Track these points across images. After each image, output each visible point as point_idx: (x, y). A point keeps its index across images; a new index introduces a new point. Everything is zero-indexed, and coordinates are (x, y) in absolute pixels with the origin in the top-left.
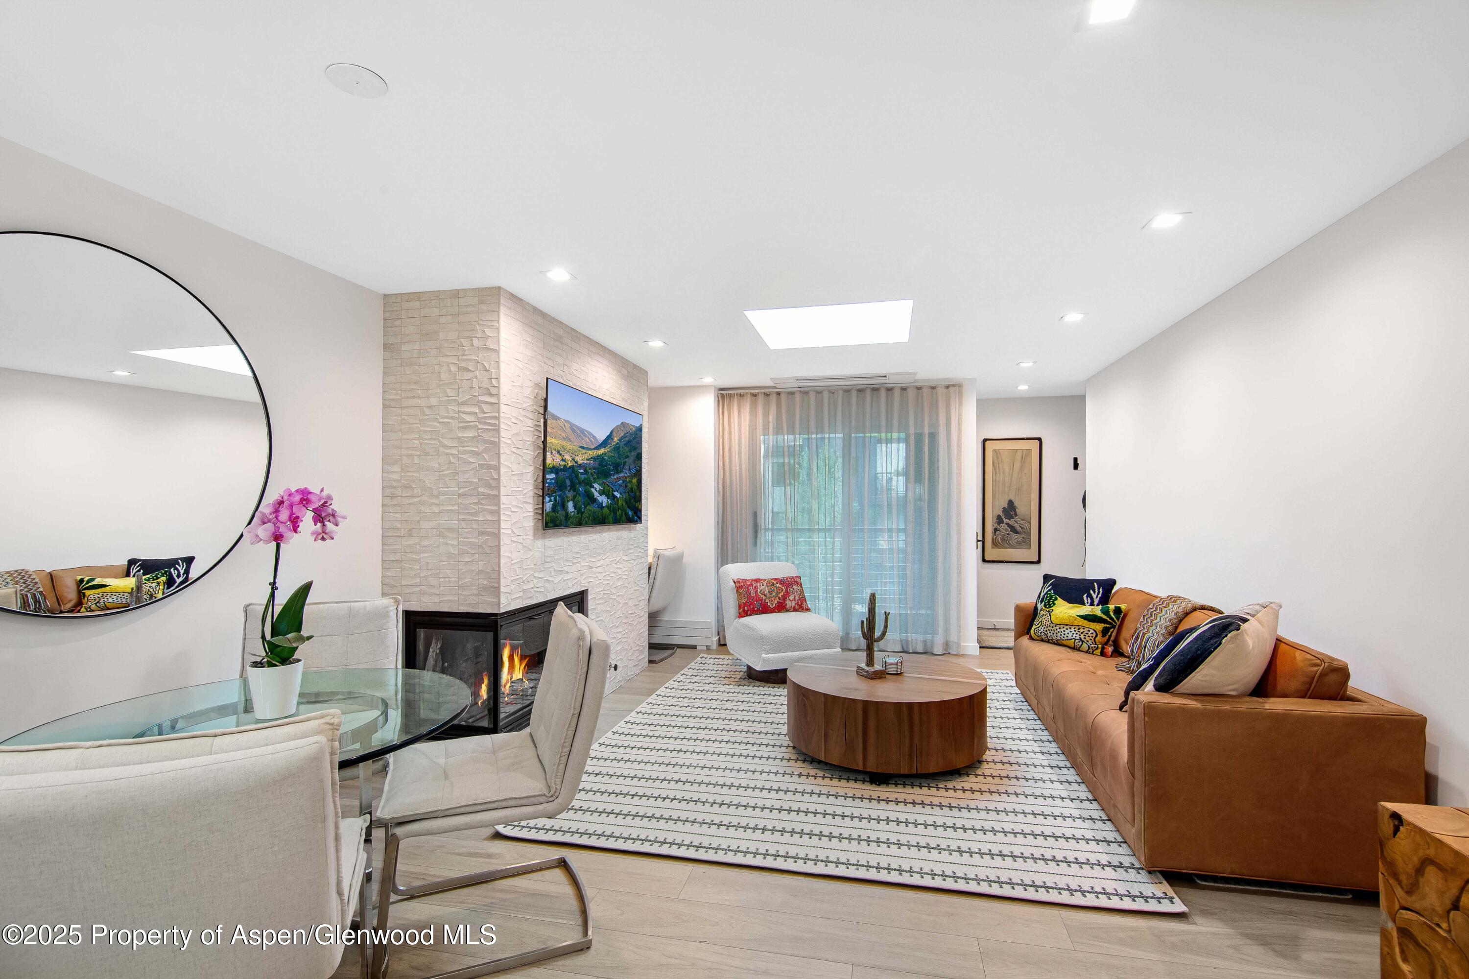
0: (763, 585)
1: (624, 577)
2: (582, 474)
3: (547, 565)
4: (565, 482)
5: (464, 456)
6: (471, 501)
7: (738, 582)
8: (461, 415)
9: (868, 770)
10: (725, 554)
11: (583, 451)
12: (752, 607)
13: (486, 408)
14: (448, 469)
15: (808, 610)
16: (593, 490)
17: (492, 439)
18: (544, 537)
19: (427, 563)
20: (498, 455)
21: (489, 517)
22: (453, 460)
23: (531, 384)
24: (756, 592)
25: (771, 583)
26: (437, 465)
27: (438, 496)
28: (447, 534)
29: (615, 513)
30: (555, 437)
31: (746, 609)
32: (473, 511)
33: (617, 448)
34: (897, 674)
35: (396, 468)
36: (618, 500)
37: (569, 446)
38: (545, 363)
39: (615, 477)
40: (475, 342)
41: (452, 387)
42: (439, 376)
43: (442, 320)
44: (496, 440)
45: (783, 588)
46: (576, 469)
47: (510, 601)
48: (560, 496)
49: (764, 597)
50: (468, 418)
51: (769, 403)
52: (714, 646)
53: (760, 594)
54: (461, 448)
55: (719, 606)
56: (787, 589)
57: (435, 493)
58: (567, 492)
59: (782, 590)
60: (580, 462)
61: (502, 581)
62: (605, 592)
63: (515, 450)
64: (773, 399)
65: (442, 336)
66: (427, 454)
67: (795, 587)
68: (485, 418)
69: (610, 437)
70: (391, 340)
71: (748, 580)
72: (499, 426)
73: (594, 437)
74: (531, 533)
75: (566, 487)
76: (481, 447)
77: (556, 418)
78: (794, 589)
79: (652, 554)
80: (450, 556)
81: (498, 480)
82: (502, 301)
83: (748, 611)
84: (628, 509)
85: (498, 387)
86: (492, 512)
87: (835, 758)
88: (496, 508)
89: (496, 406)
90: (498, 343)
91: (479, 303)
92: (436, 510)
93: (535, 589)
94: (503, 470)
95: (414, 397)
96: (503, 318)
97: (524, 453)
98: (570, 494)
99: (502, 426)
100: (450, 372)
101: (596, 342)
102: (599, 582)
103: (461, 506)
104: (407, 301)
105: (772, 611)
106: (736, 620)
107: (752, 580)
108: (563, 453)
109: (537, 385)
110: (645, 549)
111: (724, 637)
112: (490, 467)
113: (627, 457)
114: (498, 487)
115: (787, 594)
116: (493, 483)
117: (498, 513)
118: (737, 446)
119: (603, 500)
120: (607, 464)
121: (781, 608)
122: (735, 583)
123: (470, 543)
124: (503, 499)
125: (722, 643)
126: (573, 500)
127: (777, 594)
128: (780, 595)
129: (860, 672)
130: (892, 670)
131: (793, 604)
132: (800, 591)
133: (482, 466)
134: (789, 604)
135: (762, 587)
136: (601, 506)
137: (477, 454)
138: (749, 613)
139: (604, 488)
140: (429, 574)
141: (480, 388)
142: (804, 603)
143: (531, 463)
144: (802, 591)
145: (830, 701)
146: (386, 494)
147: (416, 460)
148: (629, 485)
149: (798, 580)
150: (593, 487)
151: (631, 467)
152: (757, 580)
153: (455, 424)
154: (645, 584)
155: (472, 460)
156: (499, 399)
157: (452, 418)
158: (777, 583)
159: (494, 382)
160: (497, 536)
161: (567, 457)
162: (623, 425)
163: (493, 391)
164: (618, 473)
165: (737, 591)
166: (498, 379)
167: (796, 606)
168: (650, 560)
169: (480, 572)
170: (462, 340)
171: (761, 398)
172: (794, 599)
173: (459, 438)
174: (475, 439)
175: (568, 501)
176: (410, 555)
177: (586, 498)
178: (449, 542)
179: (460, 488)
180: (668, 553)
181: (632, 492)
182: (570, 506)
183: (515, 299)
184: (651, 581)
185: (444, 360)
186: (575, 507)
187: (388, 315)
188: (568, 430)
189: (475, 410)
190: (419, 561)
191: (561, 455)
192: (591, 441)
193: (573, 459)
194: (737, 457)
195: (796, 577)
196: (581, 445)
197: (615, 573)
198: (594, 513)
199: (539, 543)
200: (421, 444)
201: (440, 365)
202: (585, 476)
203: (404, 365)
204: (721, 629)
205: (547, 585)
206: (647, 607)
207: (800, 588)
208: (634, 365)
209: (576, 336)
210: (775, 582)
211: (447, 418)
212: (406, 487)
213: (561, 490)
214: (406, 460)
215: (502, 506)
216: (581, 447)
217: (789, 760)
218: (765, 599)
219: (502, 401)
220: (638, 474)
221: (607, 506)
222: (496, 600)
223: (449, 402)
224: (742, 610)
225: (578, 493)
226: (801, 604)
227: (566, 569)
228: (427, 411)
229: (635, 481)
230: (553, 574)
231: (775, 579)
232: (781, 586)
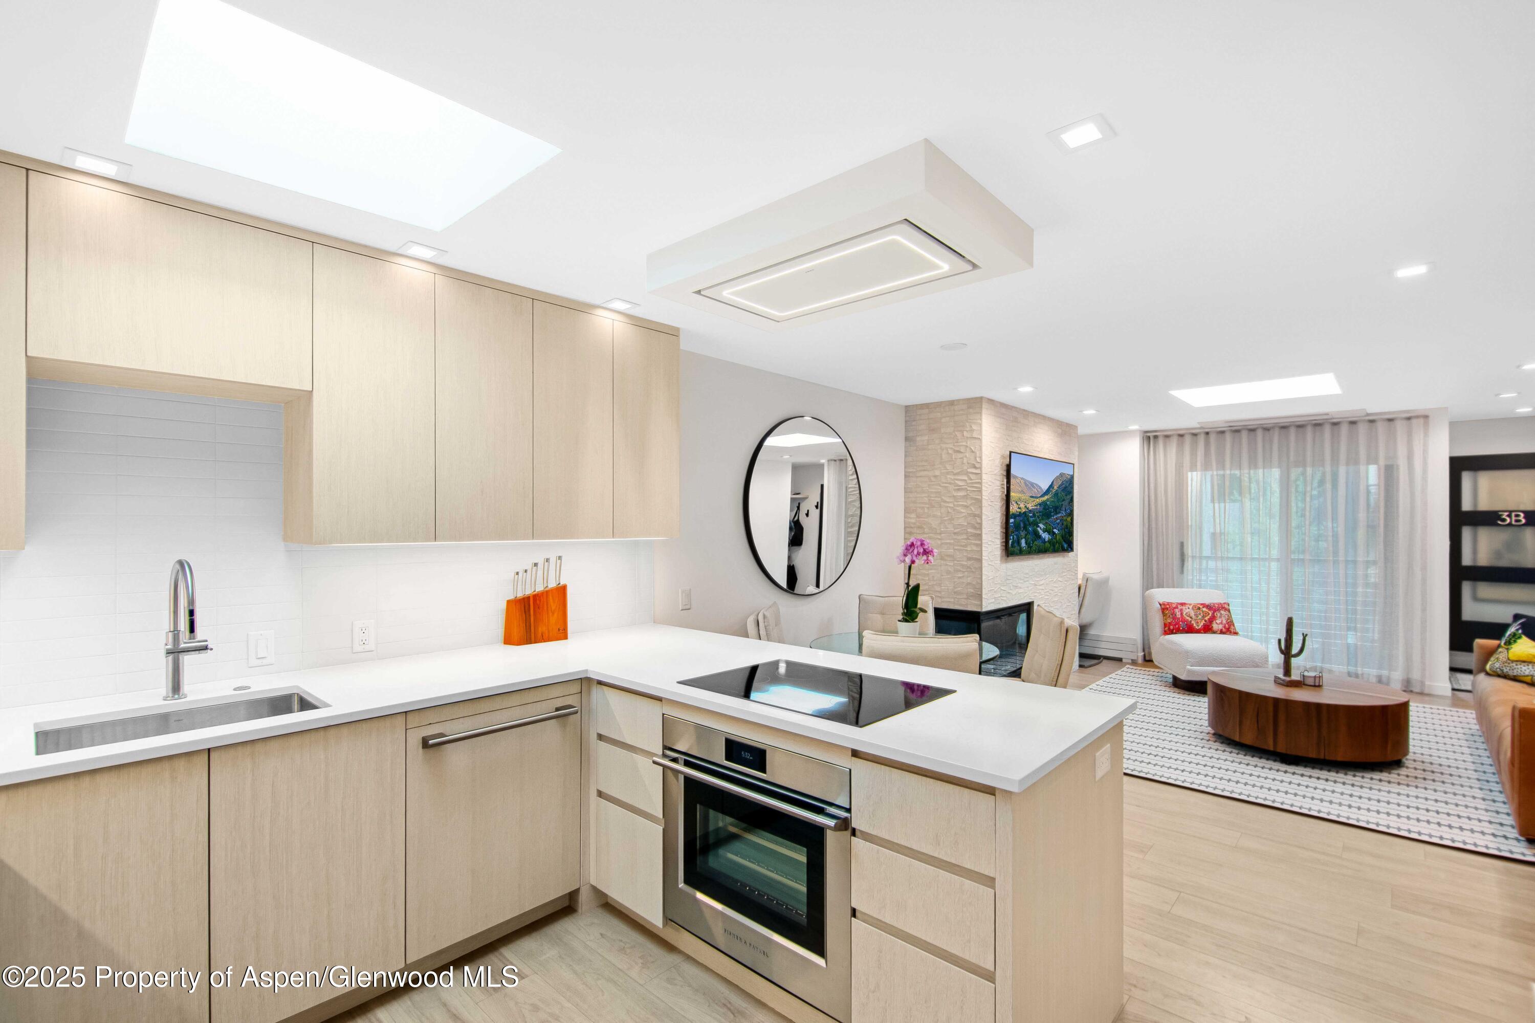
0: (1189, 608)
1: (1060, 594)
2: (1031, 517)
3: (1008, 582)
4: (1020, 524)
5: (957, 508)
6: (962, 538)
7: (1164, 604)
8: (956, 481)
9: (1278, 750)
10: (1150, 579)
11: (1033, 499)
12: (1177, 626)
13: (972, 476)
14: (947, 516)
15: (1236, 633)
16: (1039, 529)
17: (977, 497)
18: (1006, 562)
19: (933, 577)
20: (981, 507)
21: (975, 548)
22: (950, 510)
23: (1000, 456)
24: (1182, 614)
25: (1197, 608)
26: (939, 514)
27: (940, 534)
28: (946, 558)
29: (1054, 546)
30: (1014, 492)
31: (1172, 627)
32: (964, 544)
33: (1056, 494)
34: (1315, 686)
35: (913, 516)
36: (1056, 535)
37: (1023, 497)
38: (1007, 439)
39: (1055, 517)
40: (965, 433)
41: (951, 463)
42: (941, 457)
43: (943, 420)
44: (979, 497)
45: (1210, 612)
46: (1027, 514)
47: (989, 604)
48: (1016, 535)
49: (1190, 619)
50: (960, 483)
51: (1196, 443)
52: (1140, 661)
53: (1185, 616)
54: (955, 503)
55: (1145, 625)
56: (1213, 614)
57: (938, 531)
58: (1021, 532)
59: (1209, 614)
60: (1030, 508)
61: (983, 590)
62: (1046, 605)
63: (990, 503)
64: (1201, 439)
65: (943, 430)
66: (933, 507)
67: (1223, 612)
68: (972, 483)
69: (1051, 486)
70: (910, 434)
71: (1174, 604)
72: (981, 488)
73: (1040, 488)
74: (999, 558)
75: (1020, 528)
76: (969, 502)
77: (1016, 477)
78: (1221, 614)
79: (1081, 577)
80: (948, 572)
81: (981, 524)
82: (983, 406)
83: (1173, 629)
84: (1064, 543)
85: (981, 463)
86: (977, 545)
87: (1248, 740)
88: (979, 542)
89: (979, 475)
90: (981, 433)
91: (968, 408)
92: (939, 542)
93: (1002, 598)
94: (984, 517)
95: (924, 470)
96: (984, 416)
97: (995, 505)
98: (1023, 534)
99: (983, 488)
100: (948, 453)
101: (1039, 415)
102: (1041, 596)
103: (956, 540)
104: (920, 409)
105: (1198, 632)
106: (1161, 637)
107: (1178, 603)
108: (1019, 503)
109: (1003, 457)
110: (1076, 572)
111: (1150, 654)
112: (975, 516)
113: (1064, 500)
114: (981, 529)
115: (1213, 619)
116: (978, 526)
117: (981, 545)
118: (1163, 483)
119: (1046, 536)
120: (1049, 507)
121: (1207, 629)
122: (1160, 605)
123: (963, 566)
124: (984, 536)
125: (1147, 658)
126: (1025, 538)
127: (1203, 617)
128: (1207, 618)
129: (1277, 681)
130: (1310, 682)
131: (1221, 627)
132: (1228, 616)
133: (970, 515)
134: (1215, 626)
135: (1188, 610)
136: (1044, 542)
137: (966, 507)
138: (1174, 631)
139: (1046, 526)
140: (935, 583)
141: (968, 463)
142: (1232, 627)
143: (999, 511)
144: (1230, 617)
145: (1245, 697)
146: (907, 532)
147: (926, 510)
148: (1065, 523)
149: (1226, 606)
150: (1039, 526)
151: (1067, 509)
152: (1183, 604)
153: (951, 487)
154: (1076, 602)
155: (962, 511)
156: (981, 471)
157: (950, 483)
158: (1204, 607)
159: (978, 459)
160: (980, 560)
161: (1022, 506)
162: (1062, 475)
163: (977, 465)
164: (1057, 514)
165: (1163, 612)
166: (981, 457)
167: (1224, 629)
168: (1080, 582)
169: (969, 584)
170: (956, 433)
171: (1188, 439)
172: (1221, 623)
173: (954, 496)
174: (965, 497)
175: (1022, 539)
176: (922, 571)
177: (1034, 536)
178: (948, 563)
179: (955, 529)
180: (1095, 577)
181: (1067, 529)
182: (1023, 542)
183: (991, 401)
184: (1081, 599)
185: (943, 446)
186: (1026, 543)
187: (907, 418)
188: (1023, 485)
189: (965, 478)
190: (928, 575)
191: (1017, 504)
192: (1038, 491)
193: (1026, 507)
194: (1163, 492)
195: (1225, 603)
196: (1031, 495)
197: (1053, 590)
198: (1039, 546)
199: (1004, 566)
200: (929, 500)
201: (942, 449)
202: (1034, 518)
203: (918, 449)
204: (1146, 647)
205: (1008, 596)
206: (1077, 620)
207: (1227, 613)
208: (1067, 423)
209: (1026, 413)
210: (1201, 607)
211: (946, 483)
212: (919, 527)
213: (1017, 531)
214: (919, 510)
215: (983, 541)
216: (1032, 497)
217: (1208, 740)
218: (1191, 621)
219: (983, 472)
220: (1071, 514)
221: (1048, 541)
222: (979, 603)
223: (948, 473)
224: (1167, 628)
225: (1028, 532)
226: (1229, 628)
227: (1019, 585)
228: (933, 479)
229: (1069, 519)
230: (1011, 588)
231: (1202, 604)
232: (1207, 610)
